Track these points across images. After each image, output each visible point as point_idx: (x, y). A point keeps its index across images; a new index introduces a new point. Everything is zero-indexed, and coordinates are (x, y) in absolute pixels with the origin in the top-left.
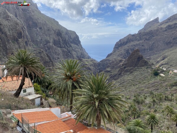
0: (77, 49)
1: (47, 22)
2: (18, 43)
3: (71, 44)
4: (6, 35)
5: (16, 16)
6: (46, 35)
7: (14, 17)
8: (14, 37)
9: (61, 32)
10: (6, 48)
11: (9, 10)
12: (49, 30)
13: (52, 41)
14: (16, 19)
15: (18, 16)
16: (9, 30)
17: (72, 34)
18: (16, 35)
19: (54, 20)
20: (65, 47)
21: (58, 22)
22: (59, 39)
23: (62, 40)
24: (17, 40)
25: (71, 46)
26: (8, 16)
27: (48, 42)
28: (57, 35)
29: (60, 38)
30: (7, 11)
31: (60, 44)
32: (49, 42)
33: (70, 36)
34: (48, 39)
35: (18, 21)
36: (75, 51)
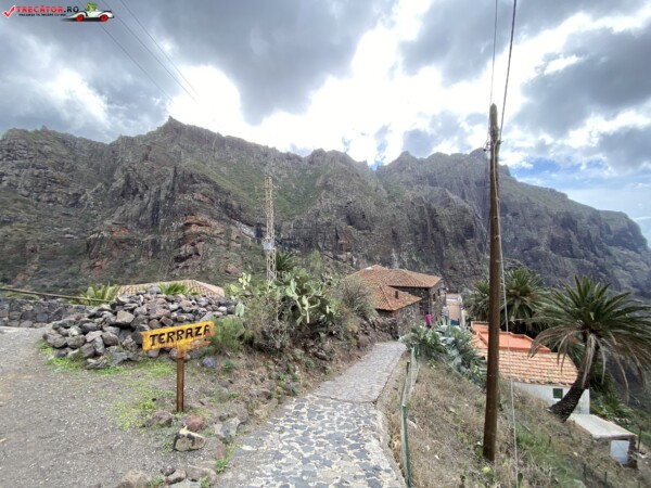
0: (631, 263)
1: (533, 200)
2: (465, 248)
3: (610, 248)
4: (443, 234)
5: (463, 197)
6: (529, 228)
7: (460, 200)
8: (458, 235)
9: (574, 218)
10: (442, 256)
11: (450, 190)
12: (536, 216)
13: (545, 240)
14: (462, 203)
15: (467, 197)
16: (450, 224)
17: (613, 220)
18: (461, 231)
19: (552, 191)
20: (587, 257)
21: (564, 196)
22: (568, 236)
23: (579, 238)
24: (463, 242)
25: (610, 254)
26: (450, 200)
27: (532, 244)
28: (562, 226)
29: (572, 233)
30: (447, 191)
31: (571, 249)
32: (538, 244)
33: (608, 227)
34: (535, 238)
35: (467, 206)
36: (624, 269)
